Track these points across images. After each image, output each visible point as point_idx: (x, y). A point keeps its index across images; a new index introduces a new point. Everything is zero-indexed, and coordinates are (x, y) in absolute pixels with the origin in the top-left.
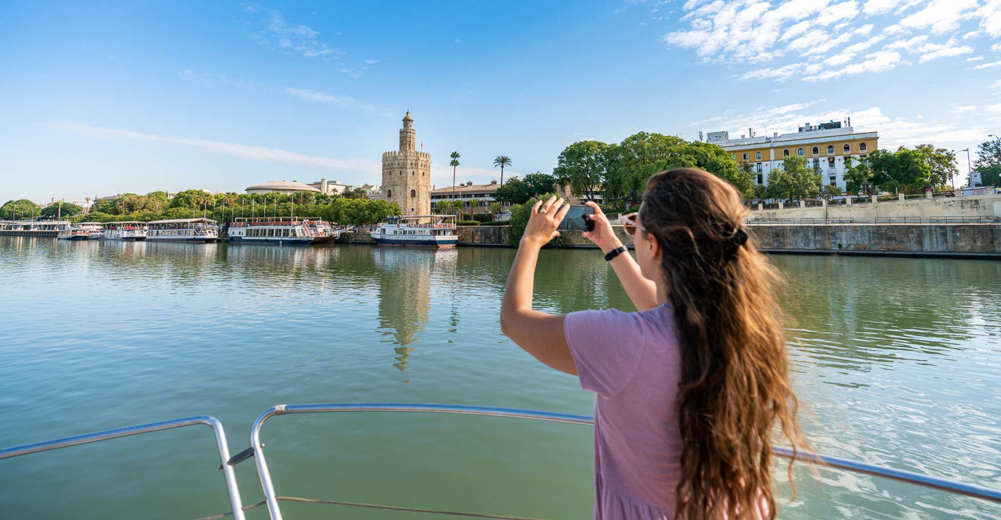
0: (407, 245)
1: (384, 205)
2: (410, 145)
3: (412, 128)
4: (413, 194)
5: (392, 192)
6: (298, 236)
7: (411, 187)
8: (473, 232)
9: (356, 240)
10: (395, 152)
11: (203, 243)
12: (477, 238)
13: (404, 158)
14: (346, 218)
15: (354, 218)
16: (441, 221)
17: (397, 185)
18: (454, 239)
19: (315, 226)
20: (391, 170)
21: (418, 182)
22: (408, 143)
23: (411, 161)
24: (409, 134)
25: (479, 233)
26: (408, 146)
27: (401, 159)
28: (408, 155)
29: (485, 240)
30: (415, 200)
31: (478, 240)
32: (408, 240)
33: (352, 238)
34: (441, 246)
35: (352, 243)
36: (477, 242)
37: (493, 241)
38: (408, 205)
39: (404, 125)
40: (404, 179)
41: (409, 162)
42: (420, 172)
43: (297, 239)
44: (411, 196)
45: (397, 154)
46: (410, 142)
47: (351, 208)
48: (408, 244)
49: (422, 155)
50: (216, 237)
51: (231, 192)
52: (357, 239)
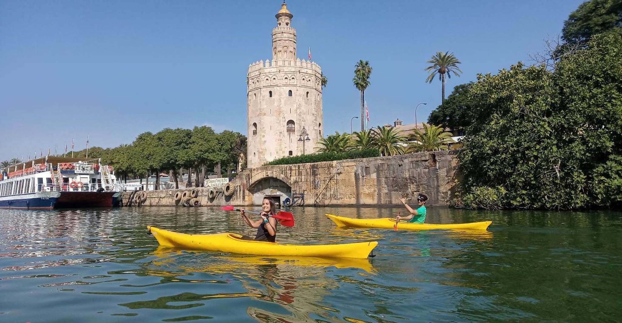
4: (291, 126)
5: (258, 125)
7: (286, 116)
13: (275, 70)
17: (265, 114)
20: (256, 91)
21: (299, 107)
23: (286, 73)
24: (285, 35)
27: (270, 73)
28: (281, 64)
30: (294, 136)
38: (283, 145)
40: (276, 104)
41: (283, 76)
42: (302, 92)
44: (288, 131)
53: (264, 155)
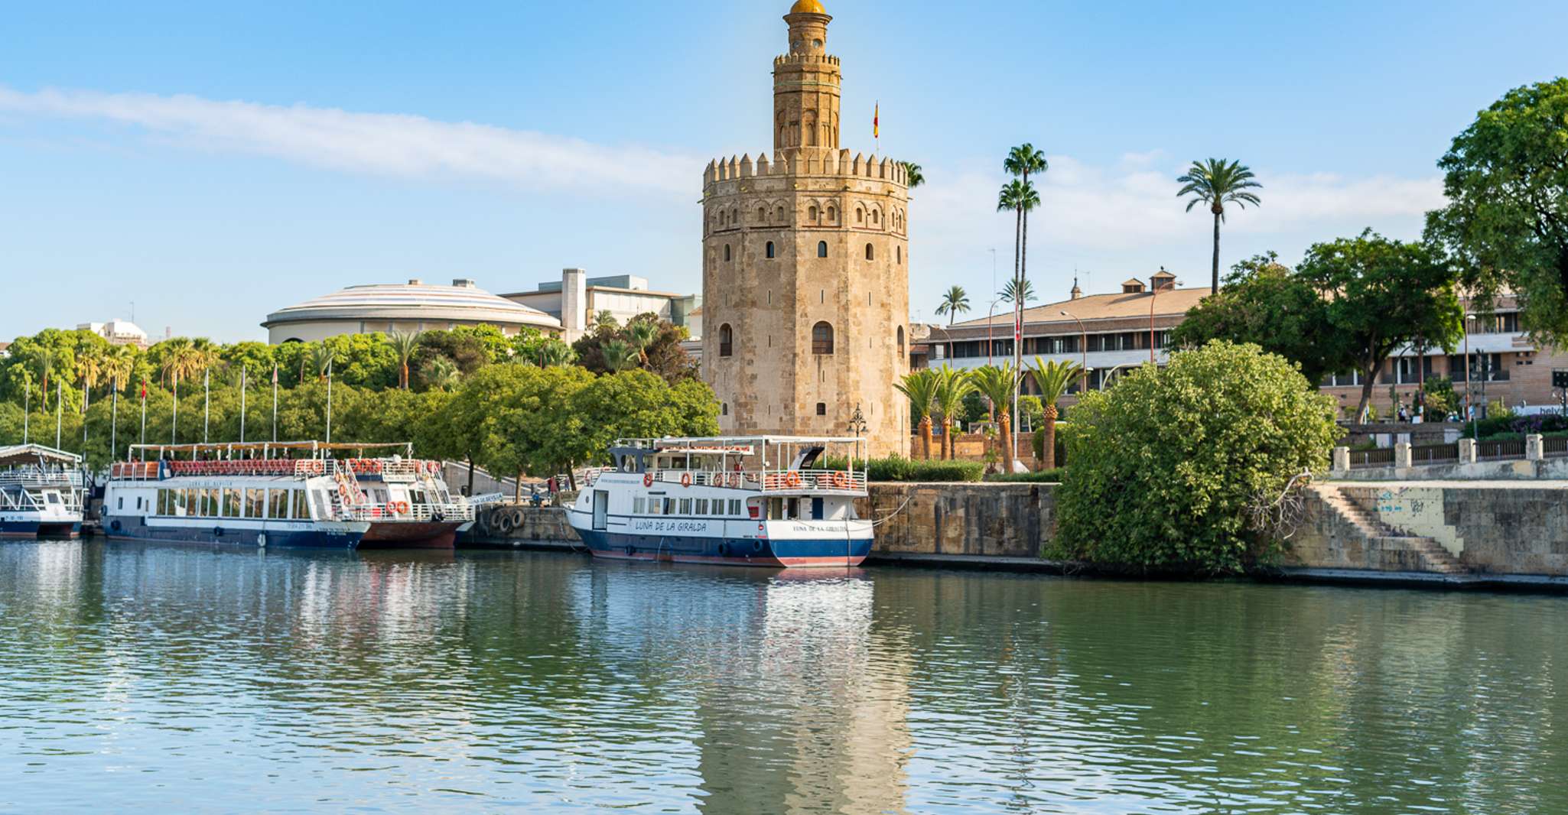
0: (676, 558)
1: (640, 392)
2: (813, 126)
3: (826, 50)
4: (824, 339)
5: (736, 332)
6: (315, 516)
7: (811, 311)
8: (937, 509)
9: (536, 537)
10: (745, 161)
11: (30, 540)
12: (951, 532)
13: (782, 185)
14: (503, 445)
15: (534, 446)
16: (798, 460)
17: (754, 304)
18: (854, 536)
19: (379, 479)
20: (730, 239)
21: (845, 288)
22: (806, 118)
23: (812, 194)
24: (809, 78)
25: (961, 512)
26: (805, 132)
27: (769, 192)
28: (800, 170)
29: (980, 541)
30: (830, 364)
31: (955, 541)
32: (678, 538)
33: (522, 527)
34: (793, 565)
35: (523, 548)
36: (952, 550)
37: (1009, 546)
38: (801, 389)
39: (793, 42)
40: (783, 278)
41: (803, 203)
42: (855, 244)
43: (314, 528)
44: (816, 350)
45: (754, 171)
46: (816, 113)
47: (524, 407)
48: (679, 552)
49: (862, 169)
50: (77, 517)
51: (191, 336)
52: (540, 530)
53: (751, 411)
